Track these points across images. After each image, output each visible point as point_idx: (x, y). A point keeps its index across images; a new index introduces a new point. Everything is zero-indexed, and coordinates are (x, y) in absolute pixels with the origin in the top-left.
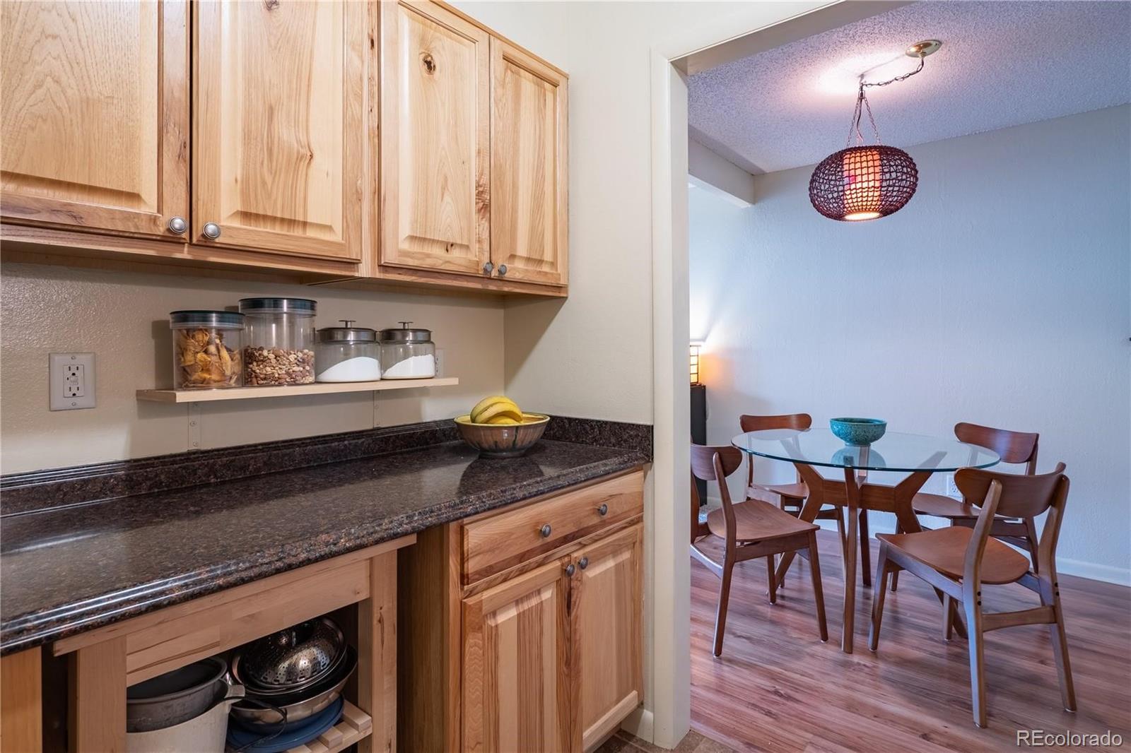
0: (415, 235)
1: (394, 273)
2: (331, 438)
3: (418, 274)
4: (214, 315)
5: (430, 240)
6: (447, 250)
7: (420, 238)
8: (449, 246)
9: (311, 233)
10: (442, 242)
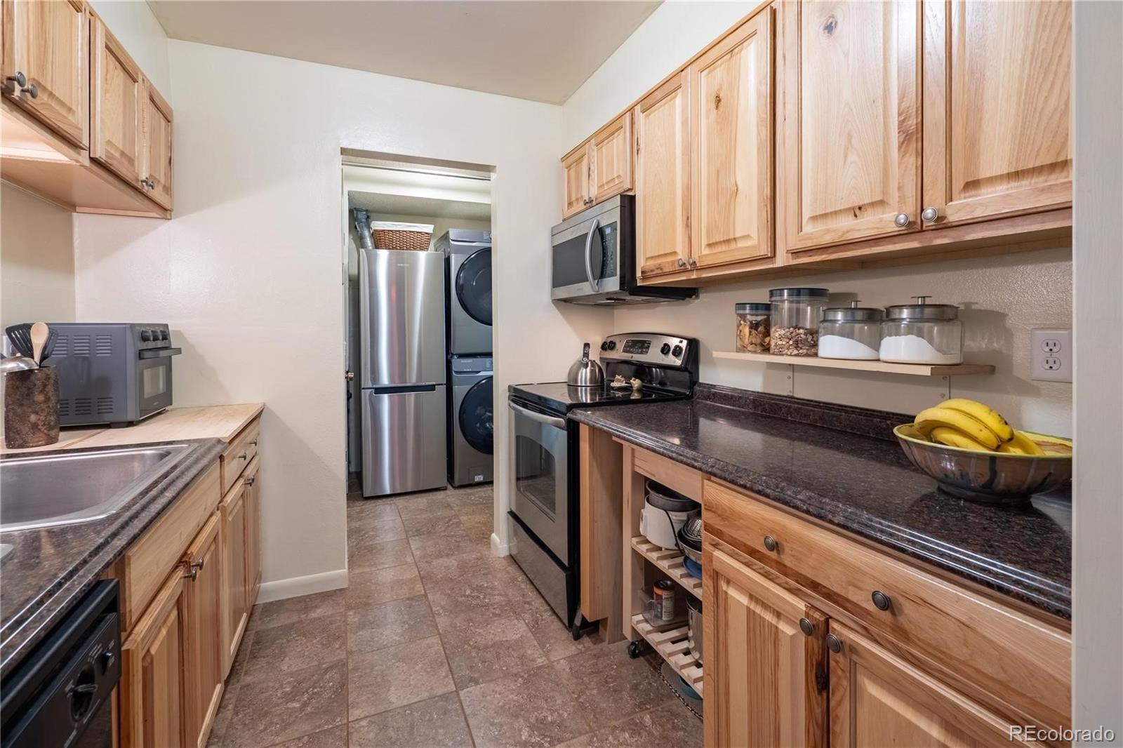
0: (815, 215)
1: (805, 257)
2: (879, 414)
3: (828, 252)
4: (748, 305)
5: (831, 213)
6: (856, 216)
7: (820, 215)
8: (857, 210)
9: (741, 244)
10: (846, 210)
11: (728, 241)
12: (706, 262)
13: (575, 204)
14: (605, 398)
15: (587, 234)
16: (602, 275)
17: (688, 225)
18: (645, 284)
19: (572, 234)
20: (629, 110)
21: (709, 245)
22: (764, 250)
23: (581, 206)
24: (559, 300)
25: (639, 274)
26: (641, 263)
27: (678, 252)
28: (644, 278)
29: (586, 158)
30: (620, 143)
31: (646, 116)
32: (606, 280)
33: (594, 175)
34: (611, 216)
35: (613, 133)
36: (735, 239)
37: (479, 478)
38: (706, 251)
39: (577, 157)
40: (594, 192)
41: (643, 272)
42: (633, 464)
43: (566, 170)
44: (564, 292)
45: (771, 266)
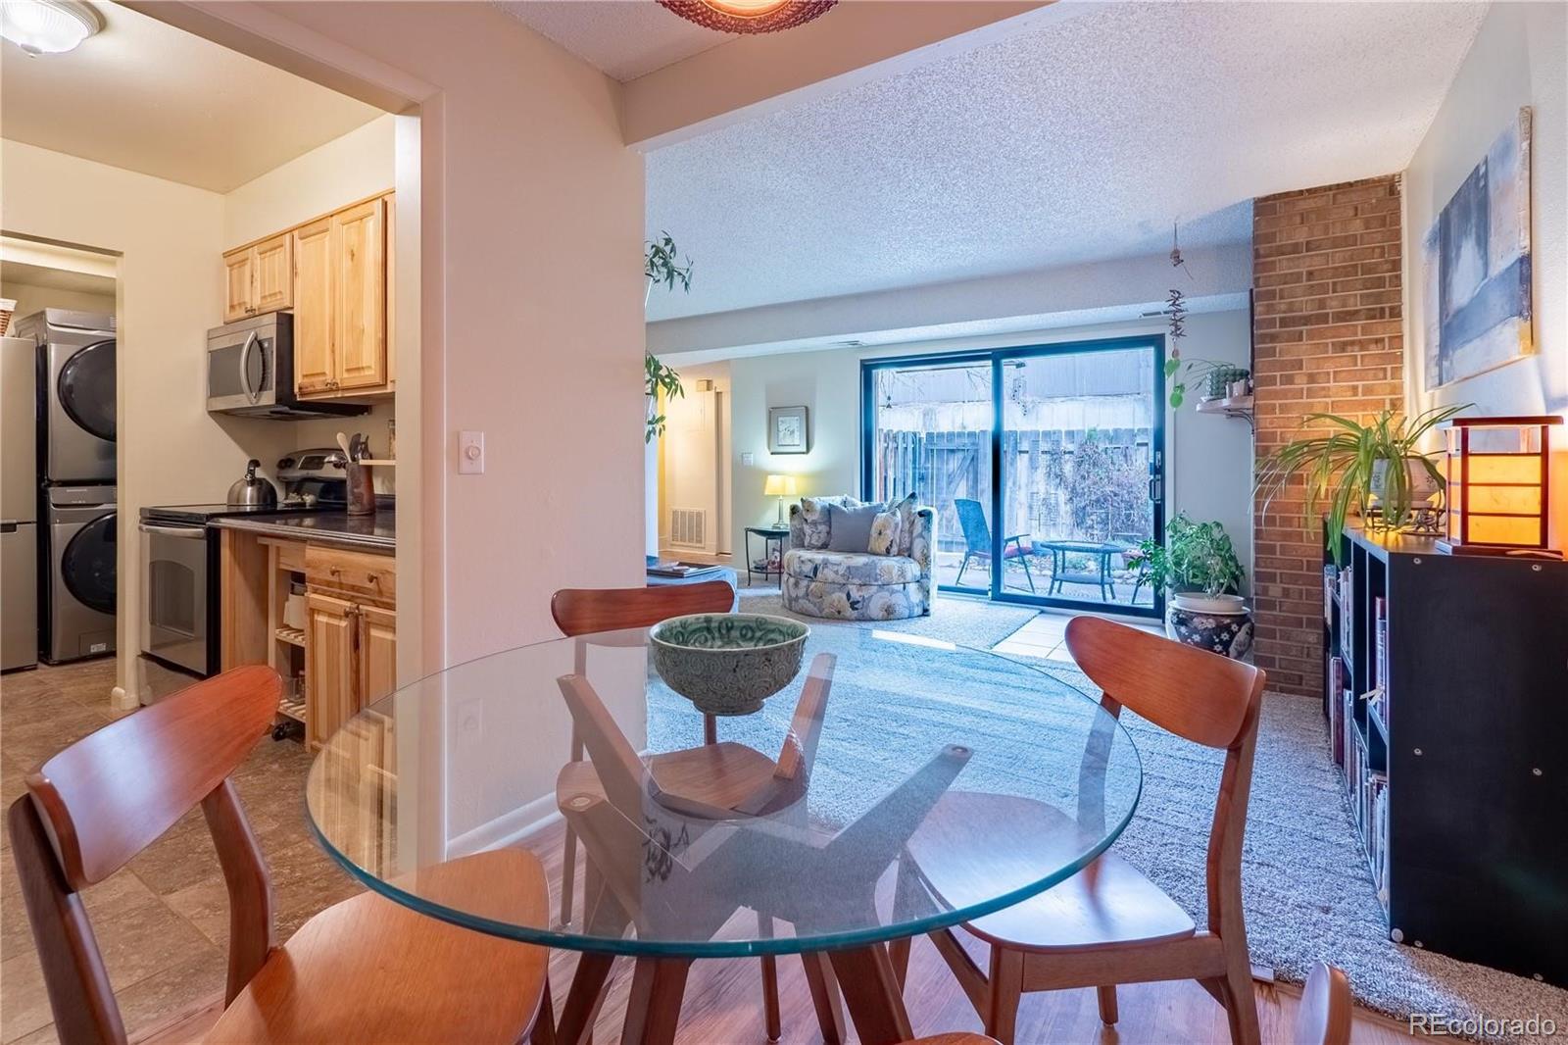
9: (365, 373)
11: (358, 369)
12: (346, 384)
13: (237, 308)
14: (267, 508)
15: (243, 345)
16: (261, 389)
17: (333, 352)
18: (304, 399)
19: (230, 342)
20: (291, 231)
21: (348, 370)
22: (378, 380)
23: (243, 314)
24: (216, 412)
25: (296, 390)
26: (298, 380)
27: (327, 372)
28: (302, 394)
29: (249, 262)
30: (281, 258)
31: (305, 244)
32: (265, 393)
33: (257, 284)
34: (269, 330)
35: (275, 248)
36: (363, 368)
37: (101, 647)
38: (346, 375)
39: (240, 259)
40: (257, 302)
41: (300, 388)
42: (278, 563)
43: (228, 269)
44: (222, 404)
45: (385, 391)
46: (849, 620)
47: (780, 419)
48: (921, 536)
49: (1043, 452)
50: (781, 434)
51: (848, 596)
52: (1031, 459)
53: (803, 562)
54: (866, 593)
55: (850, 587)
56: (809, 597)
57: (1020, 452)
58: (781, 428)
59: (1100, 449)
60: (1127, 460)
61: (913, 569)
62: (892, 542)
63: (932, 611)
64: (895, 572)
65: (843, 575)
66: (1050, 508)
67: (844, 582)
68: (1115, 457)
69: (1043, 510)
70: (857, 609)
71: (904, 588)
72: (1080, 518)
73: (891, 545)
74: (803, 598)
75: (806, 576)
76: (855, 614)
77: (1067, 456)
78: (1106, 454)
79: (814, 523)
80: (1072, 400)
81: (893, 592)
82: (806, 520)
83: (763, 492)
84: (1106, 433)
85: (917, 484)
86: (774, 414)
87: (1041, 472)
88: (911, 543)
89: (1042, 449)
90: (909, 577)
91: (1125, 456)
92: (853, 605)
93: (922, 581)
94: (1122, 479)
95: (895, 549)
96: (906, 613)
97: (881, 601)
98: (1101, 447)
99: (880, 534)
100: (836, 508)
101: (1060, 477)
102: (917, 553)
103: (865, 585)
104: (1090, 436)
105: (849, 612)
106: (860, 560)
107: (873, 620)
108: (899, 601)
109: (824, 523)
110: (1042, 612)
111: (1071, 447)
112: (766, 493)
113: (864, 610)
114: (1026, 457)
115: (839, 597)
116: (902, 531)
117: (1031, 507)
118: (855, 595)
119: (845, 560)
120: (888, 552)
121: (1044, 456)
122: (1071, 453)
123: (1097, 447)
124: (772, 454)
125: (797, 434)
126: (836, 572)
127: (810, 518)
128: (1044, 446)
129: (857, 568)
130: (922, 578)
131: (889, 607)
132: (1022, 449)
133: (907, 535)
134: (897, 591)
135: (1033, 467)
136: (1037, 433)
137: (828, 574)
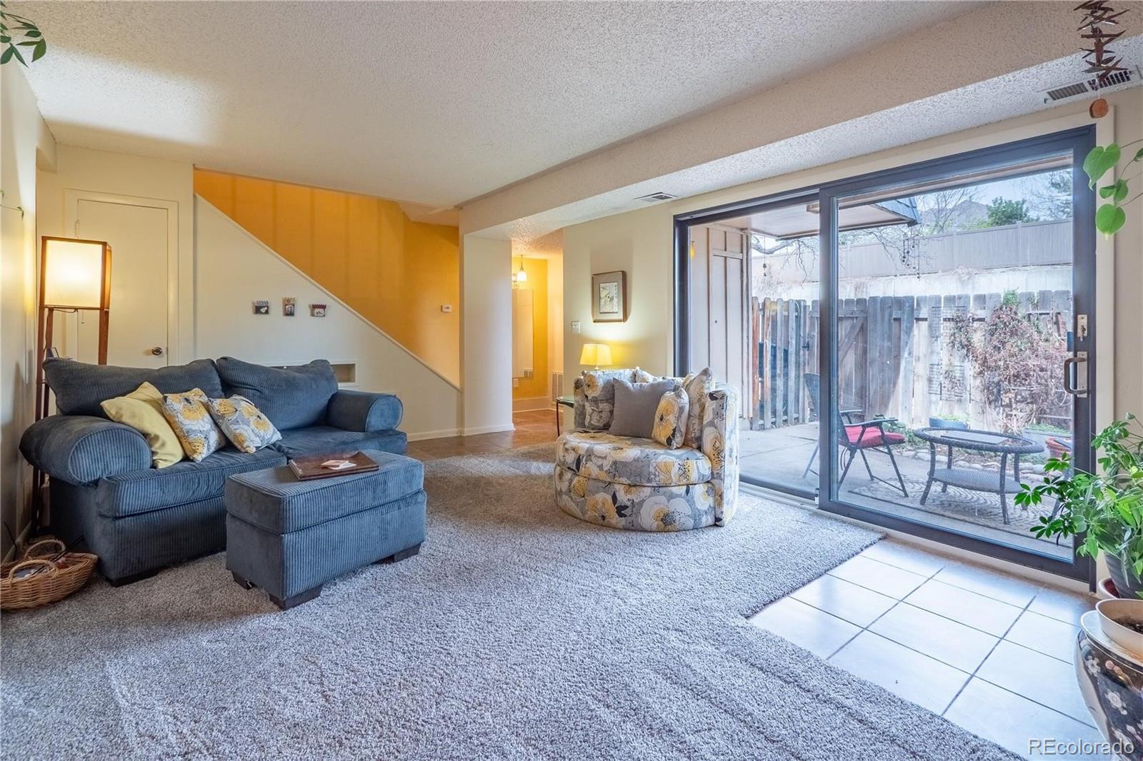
46: (614, 528)
47: (602, 285)
48: (712, 424)
49: (945, 320)
50: (603, 301)
51: (614, 498)
52: (930, 326)
53: (567, 450)
54: (636, 496)
55: (617, 487)
56: (572, 494)
57: (918, 320)
58: (603, 295)
59: (1020, 315)
60: (1058, 329)
61: (700, 466)
62: (674, 430)
63: (727, 518)
64: (675, 471)
65: (608, 472)
66: (955, 382)
67: (609, 480)
68: (1041, 325)
69: (946, 383)
70: (625, 516)
71: (687, 492)
72: (993, 395)
73: (673, 435)
74: (566, 494)
75: (569, 468)
76: (622, 522)
77: (976, 324)
78: (1029, 321)
79: (595, 401)
80: (1014, 270)
81: (671, 497)
82: (587, 397)
83: (579, 362)
84: (1029, 297)
85: (802, 352)
86: (597, 279)
87: (944, 340)
88: (701, 431)
89: (943, 316)
90: (694, 476)
91: (1057, 323)
92: (621, 510)
93: (713, 483)
94: (1051, 351)
95: (678, 440)
96: (690, 523)
97: (656, 508)
98: (1022, 312)
99: (661, 419)
100: (621, 384)
101: (968, 347)
102: (707, 446)
103: (635, 486)
104: (1007, 302)
105: (615, 519)
106: (632, 452)
107: (644, 531)
108: (680, 508)
109: (607, 401)
110: (885, 537)
111: (981, 313)
112: (581, 363)
113: (633, 518)
114: (924, 325)
115: (603, 497)
116: (689, 416)
117: (930, 380)
118: (623, 498)
119: (613, 453)
120: (669, 441)
121: (948, 324)
122: (982, 320)
123: (1016, 313)
124: (595, 322)
125: (615, 300)
126: (601, 467)
127: (591, 394)
128: (947, 312)
129: (625, 464)
130: (713, 478)
131: (667, 515)
132: (921, 316)
133: (696, 421)
134: (677, 496)
135: (933, 335)
136: (938, 299)
137: (591, 468)
